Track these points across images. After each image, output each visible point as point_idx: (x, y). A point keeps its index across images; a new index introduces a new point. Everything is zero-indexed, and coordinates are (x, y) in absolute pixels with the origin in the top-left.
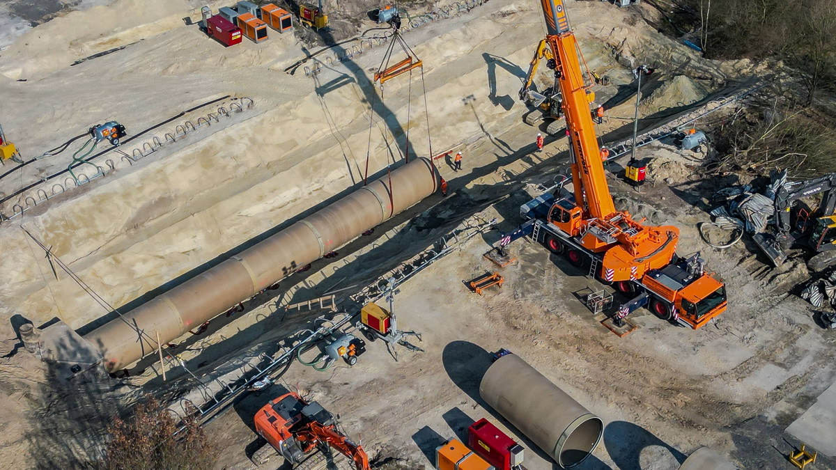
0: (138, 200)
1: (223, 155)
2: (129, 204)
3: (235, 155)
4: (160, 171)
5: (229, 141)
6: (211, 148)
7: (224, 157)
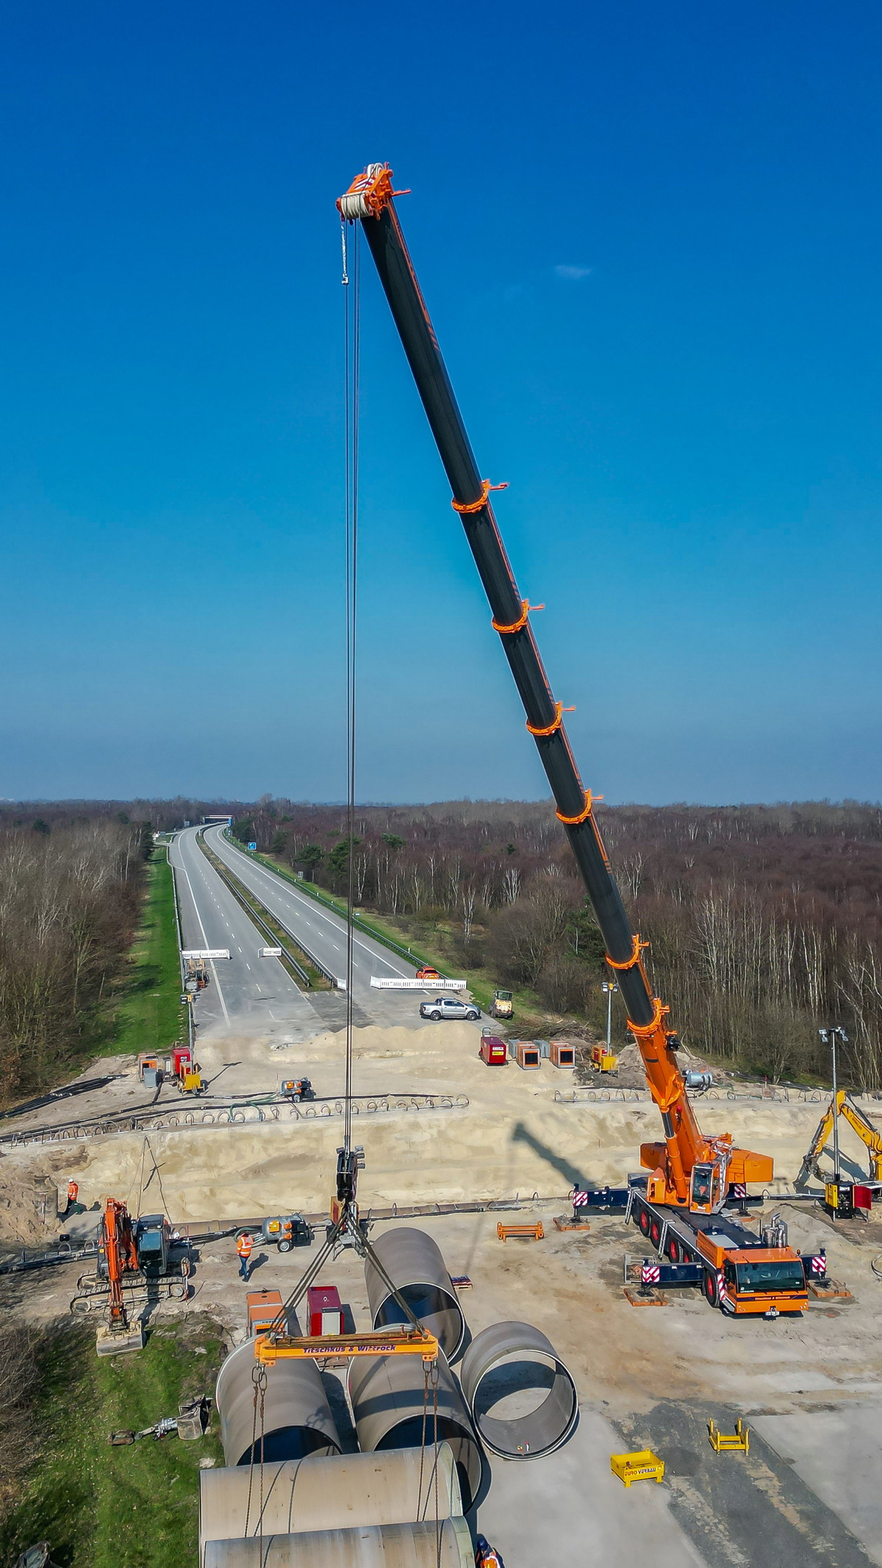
0: (278, 1149)
1: (398, 1137)
2: (265, 1149)
3: (413, 1141)
4: (320, 1131)
5: (415, 1126)
6: (390, 1126)
7: (397, 1139)
